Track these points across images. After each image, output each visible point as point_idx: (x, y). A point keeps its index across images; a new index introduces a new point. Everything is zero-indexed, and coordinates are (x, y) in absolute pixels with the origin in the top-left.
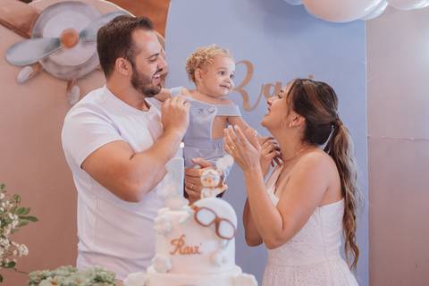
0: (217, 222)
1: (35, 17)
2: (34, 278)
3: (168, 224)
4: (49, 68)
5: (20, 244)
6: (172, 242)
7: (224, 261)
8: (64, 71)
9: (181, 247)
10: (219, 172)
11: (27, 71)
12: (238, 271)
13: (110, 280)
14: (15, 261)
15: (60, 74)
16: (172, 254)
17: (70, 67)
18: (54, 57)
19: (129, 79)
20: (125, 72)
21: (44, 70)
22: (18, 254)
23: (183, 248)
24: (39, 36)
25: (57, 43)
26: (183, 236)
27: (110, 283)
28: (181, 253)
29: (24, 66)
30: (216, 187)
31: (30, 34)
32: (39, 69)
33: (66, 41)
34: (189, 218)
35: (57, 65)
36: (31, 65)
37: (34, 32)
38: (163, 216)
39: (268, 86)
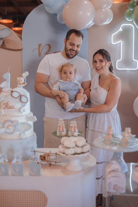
0: (21, 96)
6: (4, 104)
16: (4, 108)
23: (8, 107)
26: (8, 102)
30: (23, 84)
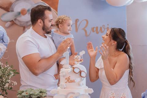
0: (80, 72)
1: (11, 4)
2: (20, 92)
3: (64, 73)
4: (17, 22)
5: (14, 81)
6: (66, 79)
7: (83, 84)
8: (22, 23)
9: (69, 80)
10: (80, 56)
11: (9, 23)
12: (87, 88)
13: (45, 92)
14: (13, 87)
15: (21, 24)
16: (66, 82)
17: (24, 22)
18: (19, 18)
19: (42, 27)
20: (41, 24)
21: (15, 23)
22: (14, 85)
23: (69, 81)
24: (13, 11)
25: (19, 13)
26: (69, 77)
27: (45, 93)
28: (69, 82)
29: (7, 22)
31: (9, 10)
32: (13, 23)
33: (23, 12)
34: (71, 71)
35: (19, 21)
36: (10, 21)
37: (11, 9)
38: (63, 71)
39: (94, 28)
